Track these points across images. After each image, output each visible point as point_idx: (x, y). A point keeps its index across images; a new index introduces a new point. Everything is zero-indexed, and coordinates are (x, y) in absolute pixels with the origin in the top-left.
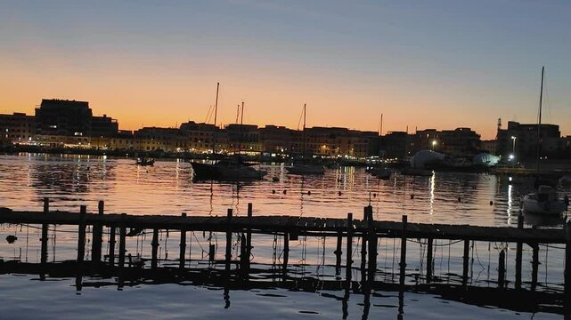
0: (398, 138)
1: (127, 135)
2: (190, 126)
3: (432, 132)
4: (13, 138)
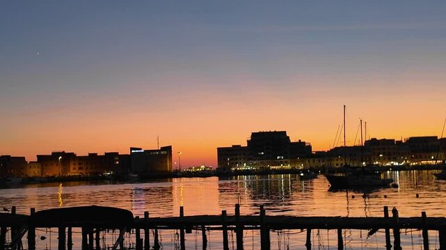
2: (373, 142)
4: (233, 164)
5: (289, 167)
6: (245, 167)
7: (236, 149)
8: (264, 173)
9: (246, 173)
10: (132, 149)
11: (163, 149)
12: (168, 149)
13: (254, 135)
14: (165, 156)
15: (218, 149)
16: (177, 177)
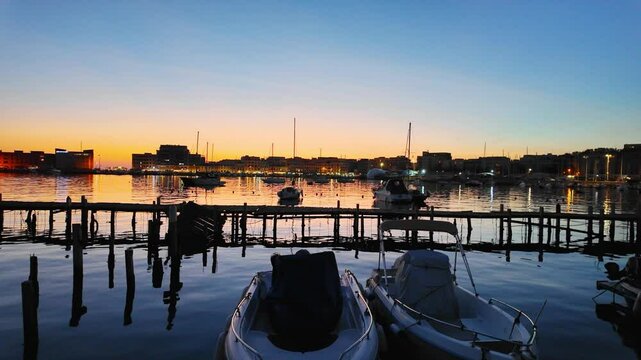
0: (364, 161)
1: (213, 164)
2: (246, 158)
3: (383, 159)
4: (144, 167)
5: (187, 171)
6: (153, 169)
7: (148, 156)
8: (168, 174)
9: (155, 173)
10: (57, 150)
11: (85, 152)
12: (91, 152)
13: (162, 146)
14: (87, 157)
15: (134, 155)
16: (96, 173)
